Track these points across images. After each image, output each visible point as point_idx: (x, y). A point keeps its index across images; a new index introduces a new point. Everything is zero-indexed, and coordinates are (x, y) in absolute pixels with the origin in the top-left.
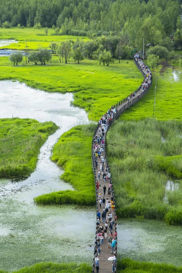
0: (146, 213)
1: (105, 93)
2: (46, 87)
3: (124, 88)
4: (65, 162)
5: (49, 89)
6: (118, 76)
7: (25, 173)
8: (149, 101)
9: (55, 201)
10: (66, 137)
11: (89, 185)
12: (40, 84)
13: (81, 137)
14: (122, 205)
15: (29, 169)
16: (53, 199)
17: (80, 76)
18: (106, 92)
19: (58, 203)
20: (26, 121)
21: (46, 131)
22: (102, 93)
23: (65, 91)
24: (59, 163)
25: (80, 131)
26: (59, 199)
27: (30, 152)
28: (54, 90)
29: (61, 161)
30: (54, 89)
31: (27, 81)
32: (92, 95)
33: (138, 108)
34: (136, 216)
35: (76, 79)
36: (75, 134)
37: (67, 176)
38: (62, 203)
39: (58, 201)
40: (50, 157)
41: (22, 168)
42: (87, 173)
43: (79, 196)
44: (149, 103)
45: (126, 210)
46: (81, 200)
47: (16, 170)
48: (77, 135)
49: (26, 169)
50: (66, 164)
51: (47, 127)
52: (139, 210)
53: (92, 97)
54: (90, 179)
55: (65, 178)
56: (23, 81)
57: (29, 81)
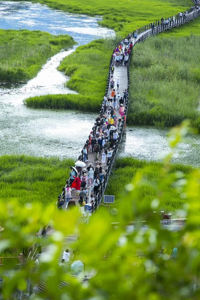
0: (168, 118)
1: (143, 17)
2: (71, 9)
3: (169, 14)
4: (74, 70)
5: (75, 10)
6: (163, 4)
7: (20, 78)
8: (197, 25)
9: (50, 103)
10: (82, 49)
11: (100, 91)
12: (65, 5)
13: (102, 50)
14: (137, 109)
15: (26, 73)
16: (47, 101)
17: (116, 2)
18: (145, 15)
19: (54, 107)
20: (36, 33)
21: (59, 44)
22: (139, 17)
23: (94, 13)
24: (67, 71)
25: (101, 44)
26: (56, 102)
27: (31, 59)
28: (81, 12)
29: (69, 69)
30: (81, 10)
31: (50, 2)
32: (127, 18)
33: (181, 30)
34: (154, 122)
35: (111, 4)
36: (95, 47)
37: (73, 82)
38: (59, 108)
39: (54, 103)
40: (58, 67)
41: (16, 72)
42: (100, 81)
43: (82, 99)
44: (197, 27)
45: (142, 115)
46: (85, 104)
47: (8, 73)
48: (97, 48)
49: (22, 74)
50: (75, 72)
51: (61, 39)
52: (159, 116)
53: (126, 19)
54: (102, 85)
55: (71, 85)
56: (45, 3)
57: (53, 2)
